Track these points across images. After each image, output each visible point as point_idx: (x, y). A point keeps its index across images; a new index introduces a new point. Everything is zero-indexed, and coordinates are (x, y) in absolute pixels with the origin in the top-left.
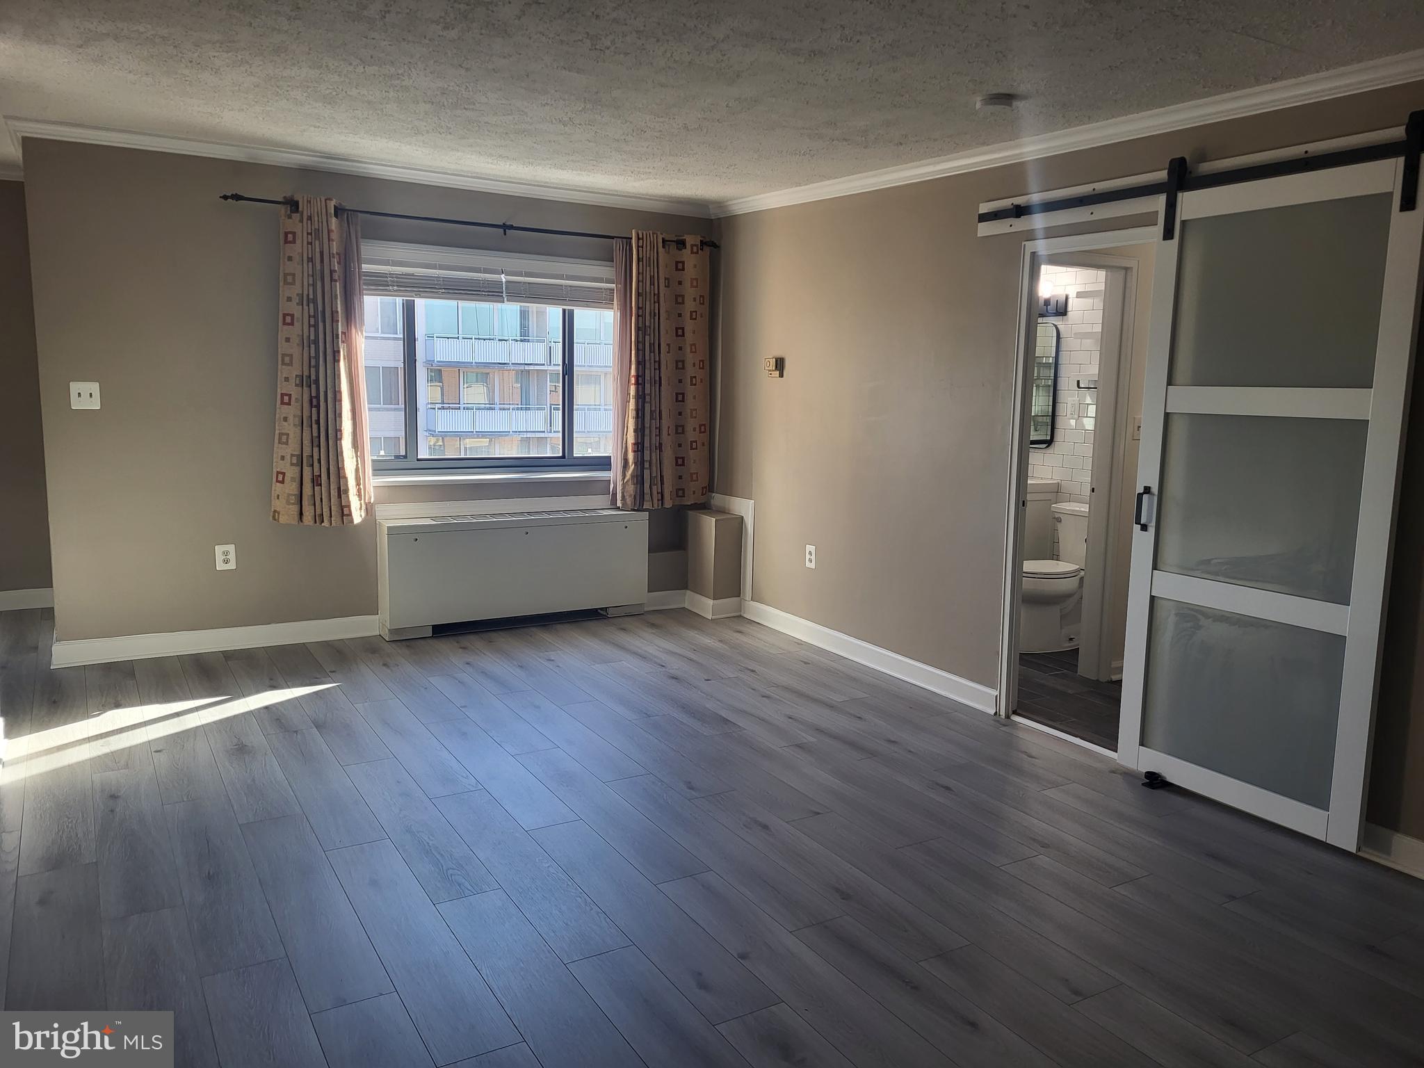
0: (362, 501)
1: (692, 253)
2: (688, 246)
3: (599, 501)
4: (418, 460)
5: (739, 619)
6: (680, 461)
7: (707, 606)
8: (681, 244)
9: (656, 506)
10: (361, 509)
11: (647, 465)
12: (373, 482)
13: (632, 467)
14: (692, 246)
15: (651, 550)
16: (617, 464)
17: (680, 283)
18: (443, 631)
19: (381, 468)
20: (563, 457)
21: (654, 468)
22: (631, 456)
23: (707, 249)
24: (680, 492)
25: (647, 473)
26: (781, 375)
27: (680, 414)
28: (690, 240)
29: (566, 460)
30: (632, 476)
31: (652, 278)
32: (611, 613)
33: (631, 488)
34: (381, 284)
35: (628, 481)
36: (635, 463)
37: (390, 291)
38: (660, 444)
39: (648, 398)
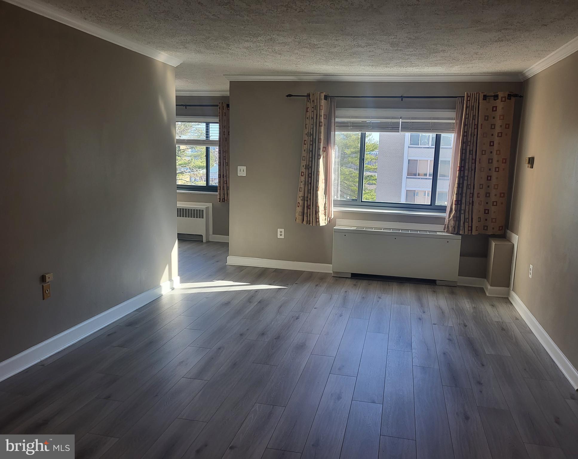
0: (327, 217)
1: (502, 101)
2: (500, 98)
3: (441, 227)
4: (362, 201)
6: (487, 212)
7: (490, 290)
8: (496, 97)
9: (466, 233)
10: (325, 220)
11: (462, 212)
13: (454, 212)
14: (502, 97)
15: (461, 255)
16: (448, 210)
17: (494, 118)
18: (356, 276)
20: (431, 205)
21: (467, 214)
22: (454, 206)
23: (513, 99)
24: (485, 228)
25: (462, 216)
26: (532, 167)
27: (488, 187)
28: (500, 94)
29: (432, 207)
30: (453, 217)
31: (474, 116)
32: (437, 282)
33: (452, 223)
34: (344, 126)
35: (451, 219)
36: (456, 211)
37: (349, 129)
38: (473, 202)
39: (466, 178)
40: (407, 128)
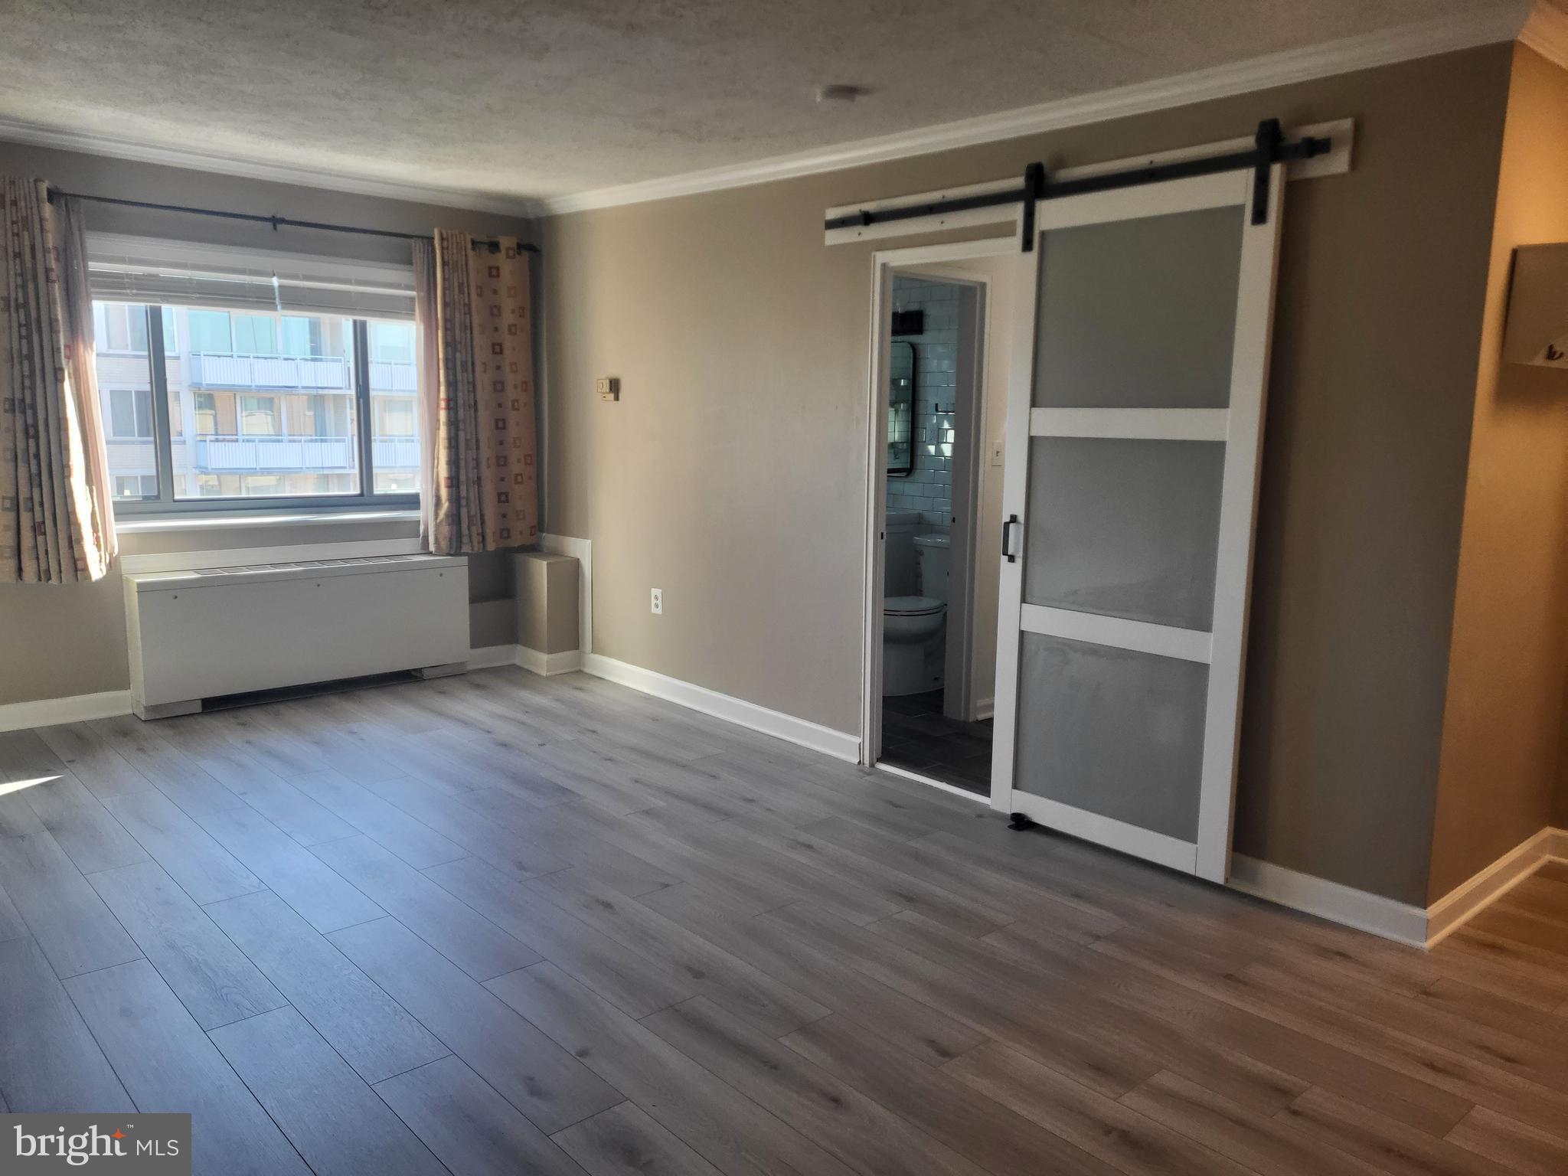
0: (103, 553)
1: (508, 257)
2: (503, 247)
3: (407, 545)
4: (175, 501)
5: (578, 673)
6: (503, 498)
7: (542, 662)
8: (494, 247)
9: (476, 549)
10: (100, 561)
11: (463, 502)
12: (116, 528)
13: (445, 505)
14: (508, 249)
15: (474, 599)
16: (427, 502)
17: (495, 292)
18: (217, 705)
19: (124, 511)
20: (361, 495)
21: (472, 506)
22: (444, 493)
23: (526, 255)
24: (504, 533)
25: (464, 512)
26: (617, 398)
27: (501, 443)
28: (506, 242)
29: (365, 499)
30: (447, 515)
31: (461, 285)
32: (427, 674)
33: (446, 530)
34: (116, 287)
35: (441, 521)
36: (450, 500)
37: (127, 295)
38: (479, 478)
39: (461, 425)
40: (295, 300)
